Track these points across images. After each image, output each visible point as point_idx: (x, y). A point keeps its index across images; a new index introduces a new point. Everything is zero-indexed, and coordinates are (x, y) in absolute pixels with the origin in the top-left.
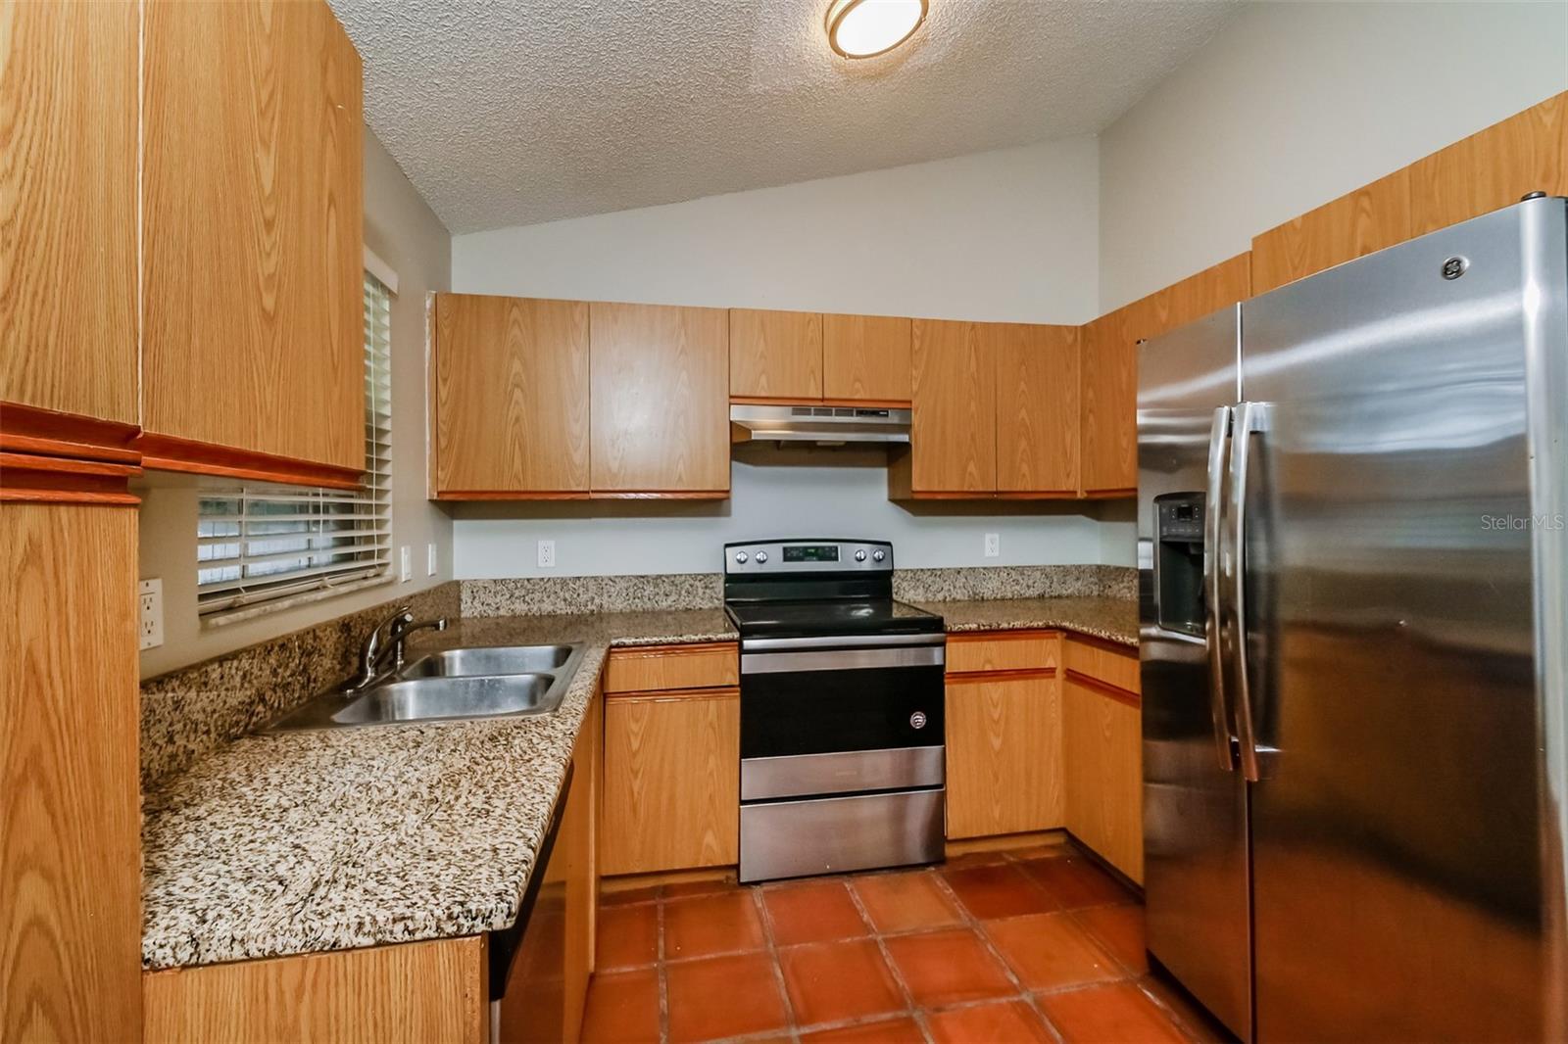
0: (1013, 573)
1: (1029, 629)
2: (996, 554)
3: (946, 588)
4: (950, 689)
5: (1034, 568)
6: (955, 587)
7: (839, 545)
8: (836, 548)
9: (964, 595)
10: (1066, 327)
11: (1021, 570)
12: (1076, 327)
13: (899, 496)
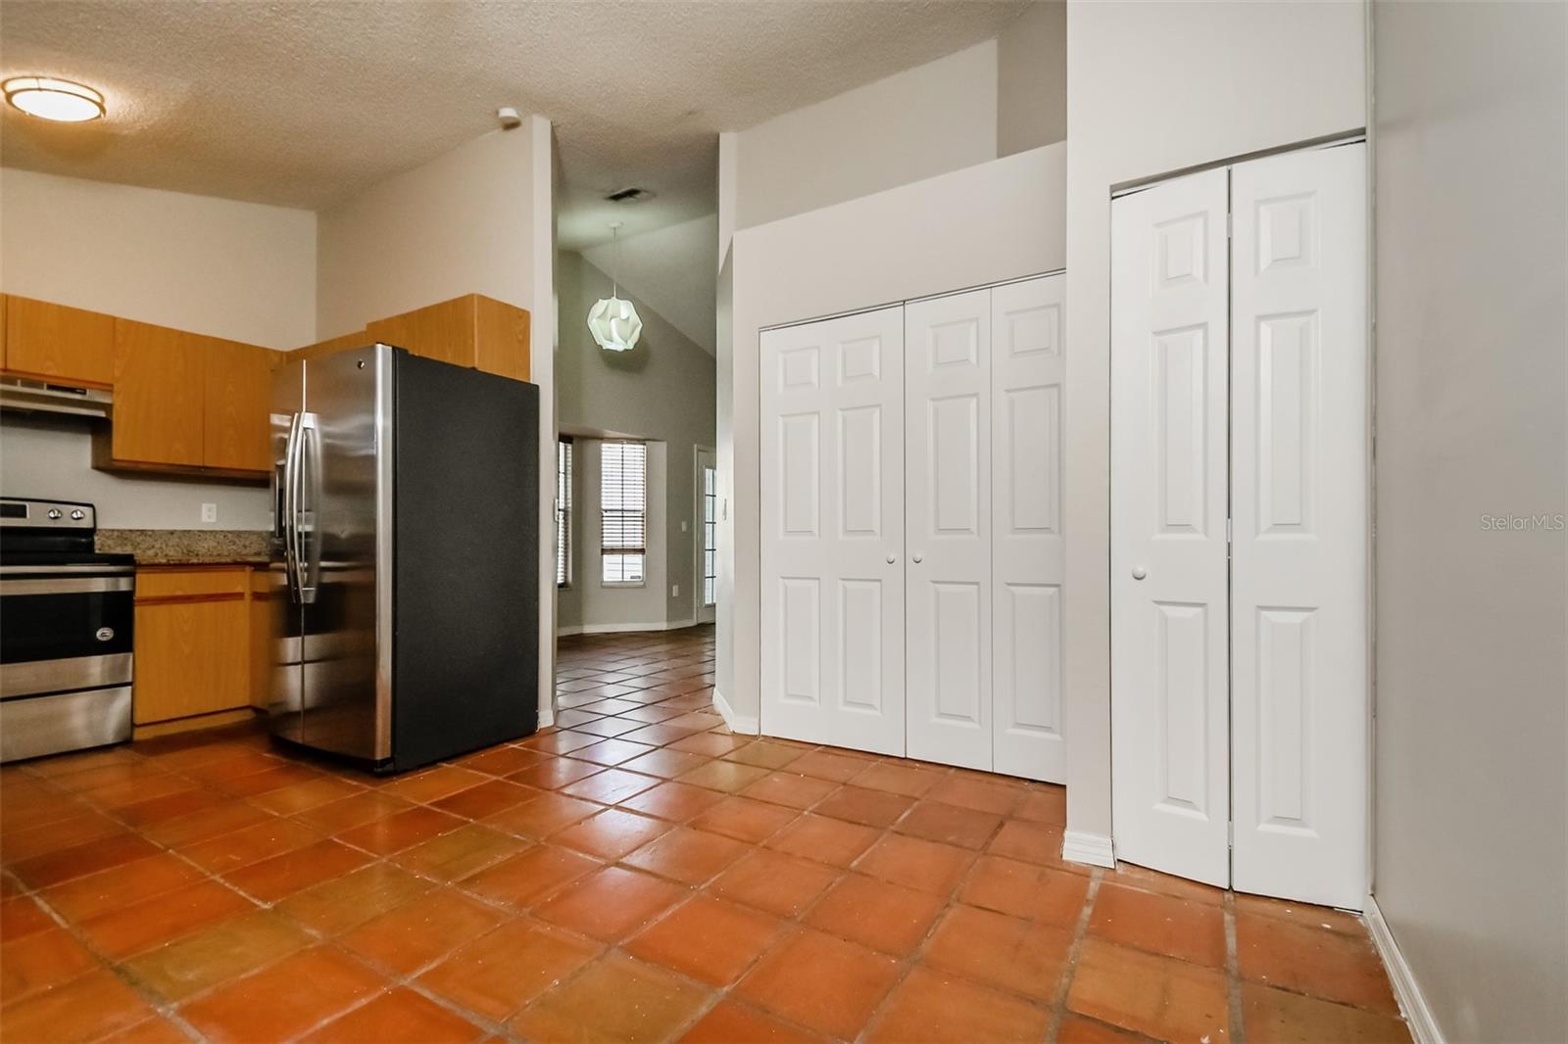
0: (230, 535)
1: (218, 564)
2: (213, 520)
3: (158, 546)
4: (138, 610)
5: (251, 533)
6: (167, 545)
7: (27, 504)
8: (25, 507)
9: (177, 552)
10: (274, 351)
11: (239, 534)
12: (282, 353)
13: (102, 465)
